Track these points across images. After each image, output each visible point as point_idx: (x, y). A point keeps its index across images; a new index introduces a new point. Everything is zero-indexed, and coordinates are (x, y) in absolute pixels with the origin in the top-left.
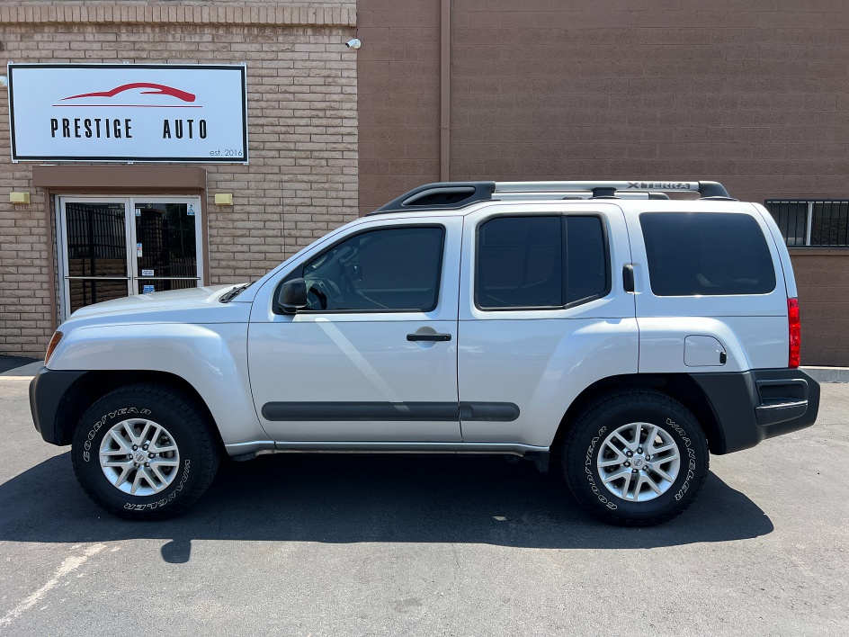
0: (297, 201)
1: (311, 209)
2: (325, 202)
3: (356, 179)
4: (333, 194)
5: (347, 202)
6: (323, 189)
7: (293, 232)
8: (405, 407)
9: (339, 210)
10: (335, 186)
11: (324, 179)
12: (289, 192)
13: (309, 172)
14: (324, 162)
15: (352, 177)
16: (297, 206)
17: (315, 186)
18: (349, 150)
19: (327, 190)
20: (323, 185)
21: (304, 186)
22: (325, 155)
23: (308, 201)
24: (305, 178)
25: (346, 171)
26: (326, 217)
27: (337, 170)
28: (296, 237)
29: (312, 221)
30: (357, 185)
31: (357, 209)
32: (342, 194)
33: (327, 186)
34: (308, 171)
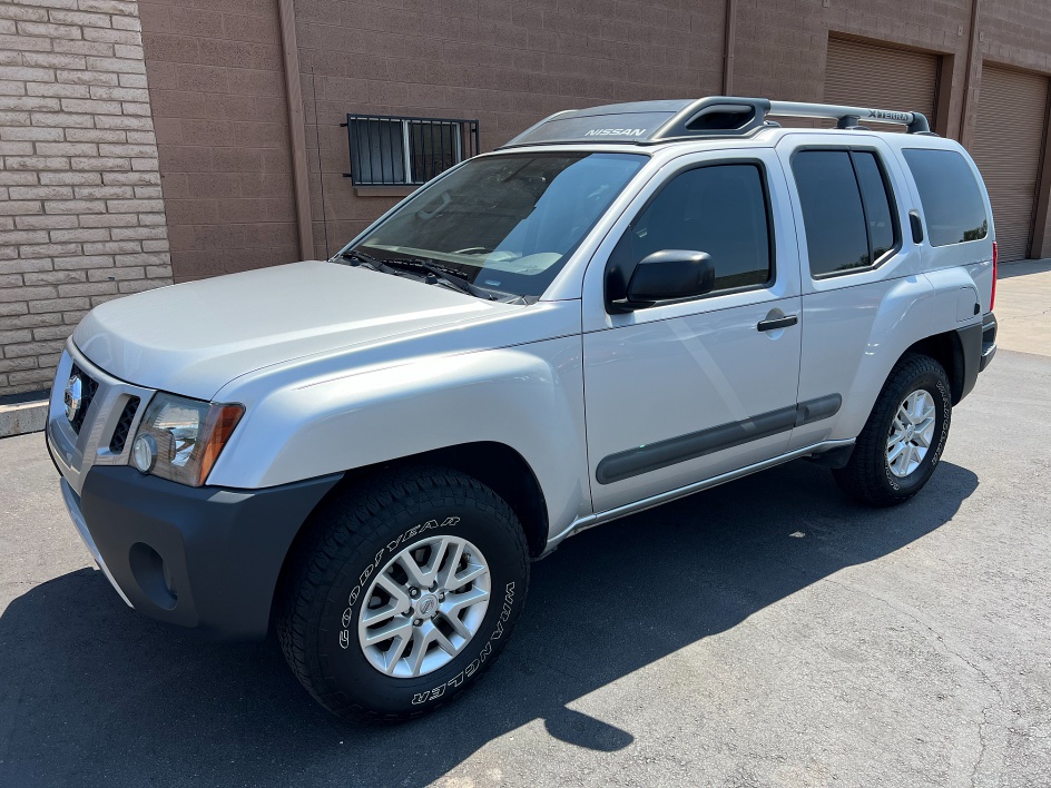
0: (30, 103)
1: (61, 119)
2: (88, 106)
3: (142, 67)
4: (102, 92)
5: (129, 108)
6: (81, 82)
7: (30, 162)
8: (751, 424)
9: (117, 121)
10: (104, 77)
11: (80, 63)
12: (12, 85)
13: (48, 48)
14: (76, 33)
15: (133, 64)
16: (30, 112)
17: (63, 75)
18: (122, 14)
19: (88, 84)
20: (79, 74)
21: (40, 74)
22: (78, 18)
23: (53, 103)
24: (41, 59)
25: (121, 50)
26: (94, 135)
27: (104, 49)
28: (38, 171)
29: (66, 141)
30: (144, 77)
31: (150, 121)
32: (118, 93)
33: (87, 76)
34: (46, 45)
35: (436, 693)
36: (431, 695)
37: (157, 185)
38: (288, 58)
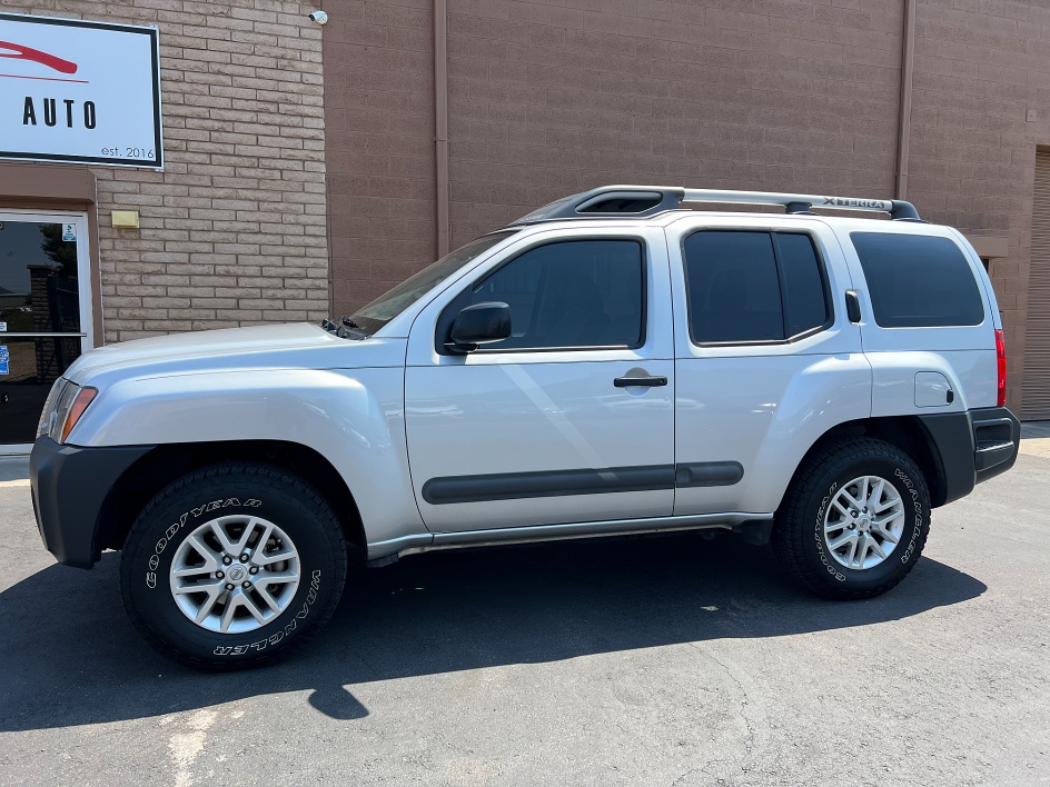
0: (238, 226)
1: (259, 238)
2: (279, 228)
3: (323, 199)
4: (291, 218)
5: (310, 230)
6: (276, 211)
7: (232, 269)
8: (612, 474)
9: (300, 240)
10: (294, 207)
11: (277, 197)
12: (227, 213)
13: (255, 186)
14: (277, 174)
15: (317, 197)
16: (238, 232)
17: (264, 206)
18: (313, 160)
19: (282, 212)
20: (276, 205)
21: (247, 205)
22: (279, 164)
23: (254, 227)
24: (249, 194)
25: (309, 187)
26: (281, 250)
27: (296, 186)
28: (238, 277)
29: (260, 254)
30: (324, 207)
31: (325, 240)
32: (303, 219)
33: (281, 206)
34: (254, 184)
35: (238, 650)
36: (233, 651)
37: (324, 289)
38: (440, 190)
